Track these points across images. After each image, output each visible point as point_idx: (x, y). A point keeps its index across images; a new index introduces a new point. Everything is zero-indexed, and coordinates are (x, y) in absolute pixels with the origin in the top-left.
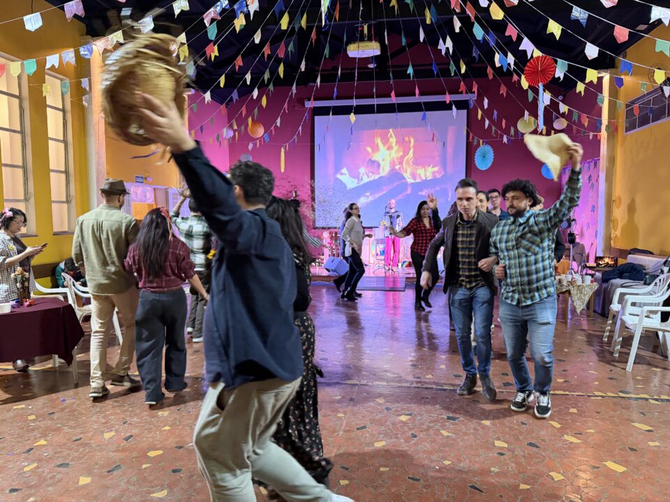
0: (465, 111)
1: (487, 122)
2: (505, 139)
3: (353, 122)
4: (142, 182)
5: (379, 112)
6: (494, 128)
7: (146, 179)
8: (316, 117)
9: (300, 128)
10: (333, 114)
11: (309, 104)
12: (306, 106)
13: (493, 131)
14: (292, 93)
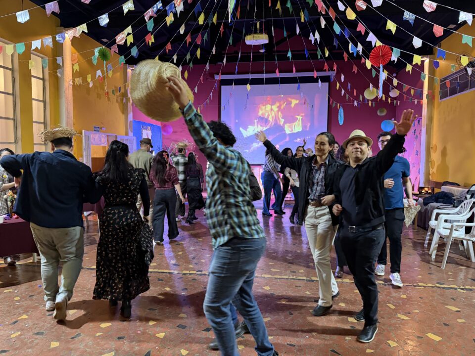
0: (327, 83)
1: (343, 92)
2: (356, 104)
3: (249, 90)
4: (99, 131)
5: (267, 83)
6: (347, 96)
7: (101, 128)
8: (222, 87)
9: (211, 94)
10: (235, 85)
11: (218, 77)
12: (215, 79)
13: (347, 98)
14: (206, 69)
